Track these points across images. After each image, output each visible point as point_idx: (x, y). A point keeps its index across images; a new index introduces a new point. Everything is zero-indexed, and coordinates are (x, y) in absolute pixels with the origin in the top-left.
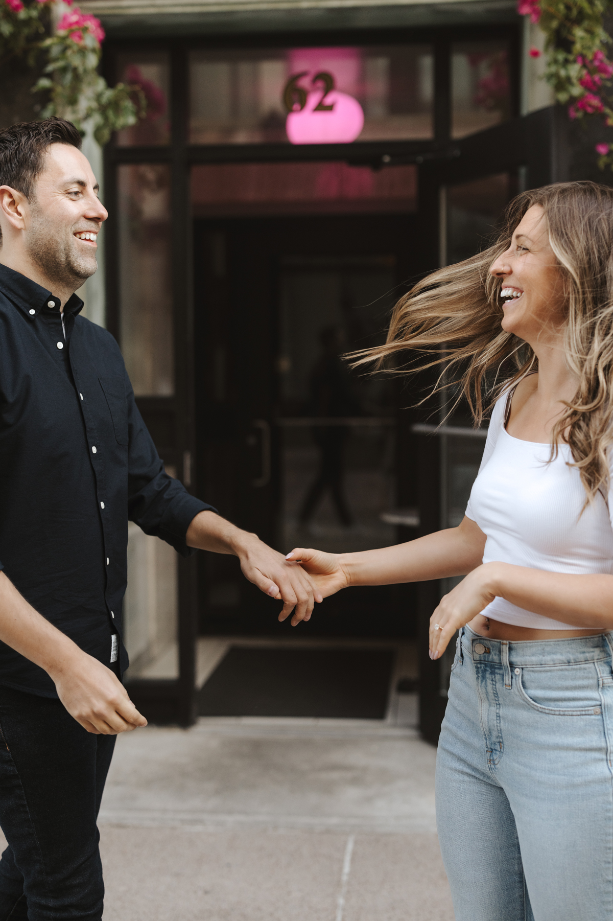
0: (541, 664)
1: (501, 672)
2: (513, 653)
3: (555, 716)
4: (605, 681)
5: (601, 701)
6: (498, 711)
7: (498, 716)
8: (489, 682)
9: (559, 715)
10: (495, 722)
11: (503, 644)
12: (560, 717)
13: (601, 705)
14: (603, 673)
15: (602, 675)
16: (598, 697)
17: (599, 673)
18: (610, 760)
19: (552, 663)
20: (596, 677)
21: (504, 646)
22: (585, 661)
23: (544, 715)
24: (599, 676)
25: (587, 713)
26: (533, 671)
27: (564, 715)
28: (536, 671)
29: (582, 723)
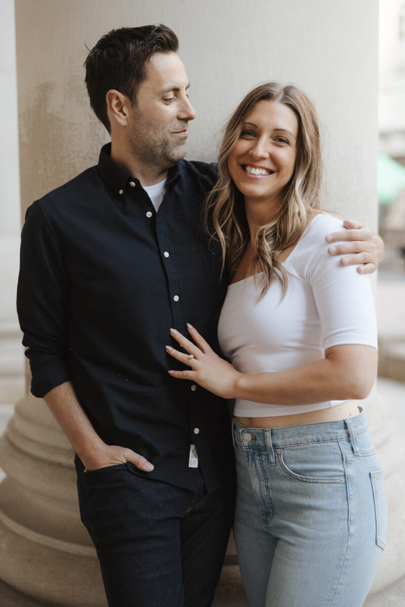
0: (298, 444)
1: (266, 453)
2: (275, 437)
3: (310, 484)
4: (348, 456)
5: (345, 472)
6: (266, 484)
7: (267, 487)
8: (257, 462)
9: (314, 482)
10: (265, 492)
11: (266, 431)
12: (314, 484)
13: (345, 476)
14: (346, 450)
15: (345, 451)
16: (343, 469)
17: (342, 450)
18: (350, 520)
19: (305, 442)
20: (340, 453)
21: (267, 433)
22: (331, 440)
23: (303, 483)
24: (342, 452)
25: (334, 481)
26: (291, 450)
27: (317, 483)
28: (295, 450)
29: (330, 489)
